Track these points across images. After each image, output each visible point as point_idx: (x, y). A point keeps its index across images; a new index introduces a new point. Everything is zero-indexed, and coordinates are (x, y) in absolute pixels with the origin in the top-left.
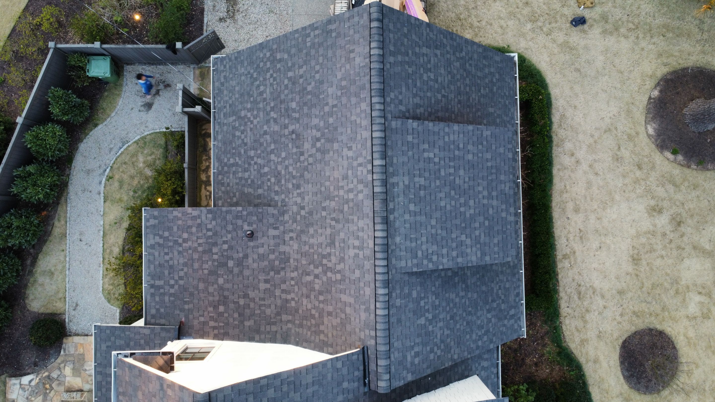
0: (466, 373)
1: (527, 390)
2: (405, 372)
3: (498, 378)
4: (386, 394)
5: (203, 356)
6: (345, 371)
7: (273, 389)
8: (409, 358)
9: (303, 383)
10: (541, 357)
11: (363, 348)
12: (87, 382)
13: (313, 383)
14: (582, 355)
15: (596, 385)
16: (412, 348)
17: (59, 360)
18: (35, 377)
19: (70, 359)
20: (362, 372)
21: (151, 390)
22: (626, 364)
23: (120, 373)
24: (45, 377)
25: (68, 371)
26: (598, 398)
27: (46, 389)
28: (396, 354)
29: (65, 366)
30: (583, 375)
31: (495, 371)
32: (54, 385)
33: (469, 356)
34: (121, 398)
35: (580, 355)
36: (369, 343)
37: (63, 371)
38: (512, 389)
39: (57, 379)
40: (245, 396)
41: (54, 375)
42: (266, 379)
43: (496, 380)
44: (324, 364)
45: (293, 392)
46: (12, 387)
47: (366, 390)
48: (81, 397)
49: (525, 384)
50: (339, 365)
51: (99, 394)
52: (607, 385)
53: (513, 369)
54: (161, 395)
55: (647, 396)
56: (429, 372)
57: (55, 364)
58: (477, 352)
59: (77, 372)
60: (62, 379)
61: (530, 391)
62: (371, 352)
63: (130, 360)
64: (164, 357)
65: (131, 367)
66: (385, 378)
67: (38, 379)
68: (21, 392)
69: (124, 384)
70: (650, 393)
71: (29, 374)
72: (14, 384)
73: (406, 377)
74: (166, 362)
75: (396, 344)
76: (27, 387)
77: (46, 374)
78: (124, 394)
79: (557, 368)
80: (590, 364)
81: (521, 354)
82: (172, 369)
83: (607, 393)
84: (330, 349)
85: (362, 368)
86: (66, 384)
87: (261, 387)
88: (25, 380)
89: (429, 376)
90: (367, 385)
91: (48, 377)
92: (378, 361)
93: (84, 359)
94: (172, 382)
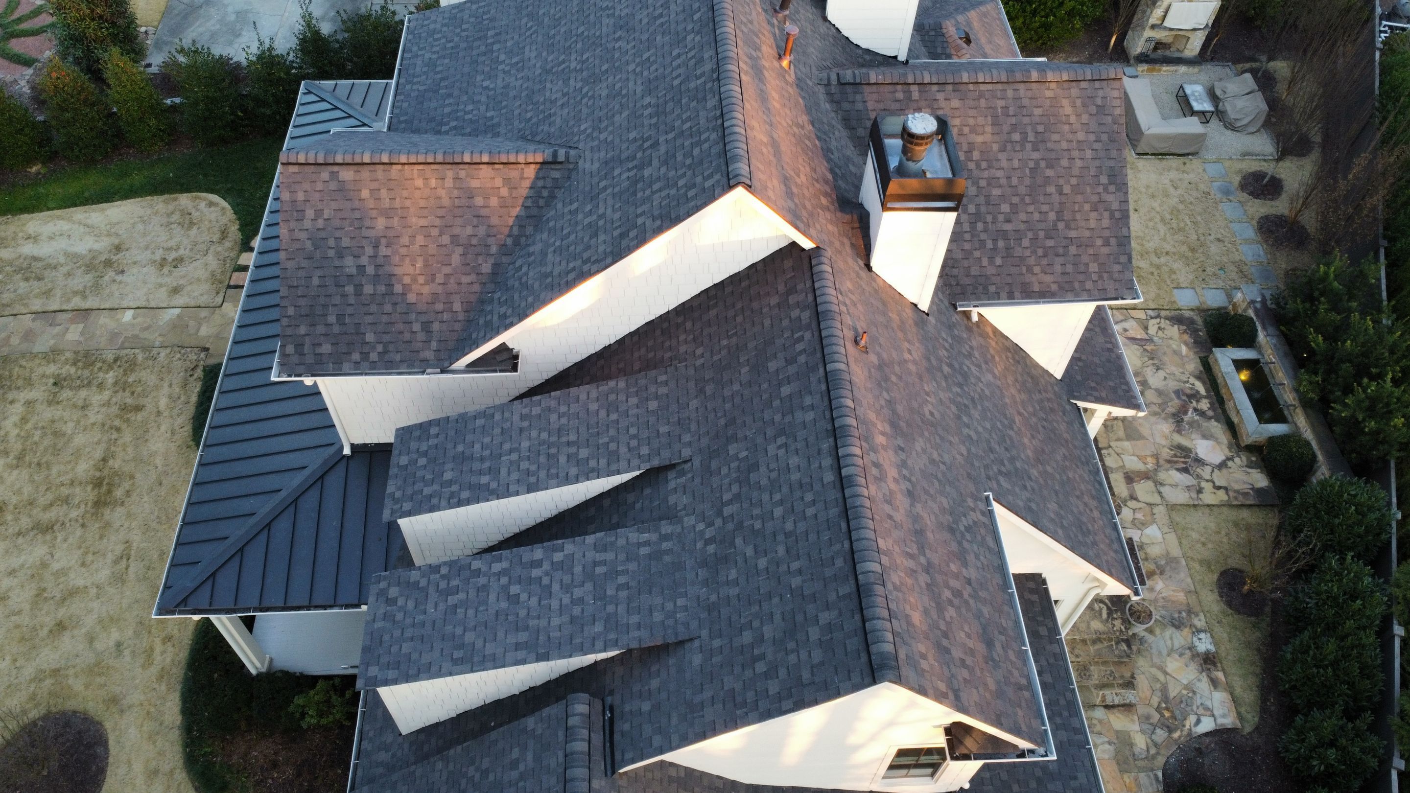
0: (422, 737)
1: (303, 715)
2: (539, 731)
3: (361, 732)
4: (574, 691)
5: (901, 759)
6: (647, 730)
7: (770, 693)
8: (530, 756)
9: (721, 706)
10: (262, 781)
11: (613, 772)
12: (1100, 721)
13: (702, 705)
14: (179, 784)
15: (166, 727)
16: (522, 777)
17: (1161, 761)
18: (1193, 729)
19: (1140, 763)
20: (616, 729)
21: (974, 690)
22: (94, 768)
23: (1035, 723)
24: (1175, 730)
25: (1140, 742)
26: (169, 704)
27: (1167, 709)
28: (553, 762)
29: (1148, 751)
30: (186, 745)
31: (365, 744)
32: (1157, 716)
33: (413, 768)
34: (1024, 681)
35: (182, 787)
36: (603, 783)
37: (1149, 741)
38: (331, 718)
39: (1155, 726)
40: (816, 680)
41: (1161, 735)
42: (784, 709)
43: (367, 728)
44: (686, 740)
45: (737, 689)
46: (1226, 711)
47: (609, 700)
48: (1104, 696)
49: (305, 727)
50: (657, 740)
51: (1068, 694)
52: (145, 728)
53: (322, 756)
54: (955, 682)
55: (72, 708)
56: (494, 735)
57: (1166, 752)
58: (395, 777)
59: (1123, 741)
60: (1146, 727)
61: (298, 715)
62: (599, 766)
63: (1024, 744)
64: (966, 752)
65: (1017, 732)
66: (576, 718)
67: (1188, 727)
68: (1208, 703)
69: (1024, 704)
70: (63, 713)
71: (1207, 734)
72: (1224, 716)
73: (536, 723)
74: (961, 743)
75: (553, 781)
76: (1201, 711)
77: (1176, 735)
78: (1020, 688)
79: (235, 759)
80: (166, 768)
81: (301, 785)
82: (948, 731)
83: (148, 713)
84: (673, 772)
85: (617, 737)
86: (1136, 718)
87: (790, 696)
88: (1207, 725)
89: (494, 728)
90: (607, 708)
91: (1170, 730)
92: (587, 749)
93: (1118, 764)
94: (941, 703)
